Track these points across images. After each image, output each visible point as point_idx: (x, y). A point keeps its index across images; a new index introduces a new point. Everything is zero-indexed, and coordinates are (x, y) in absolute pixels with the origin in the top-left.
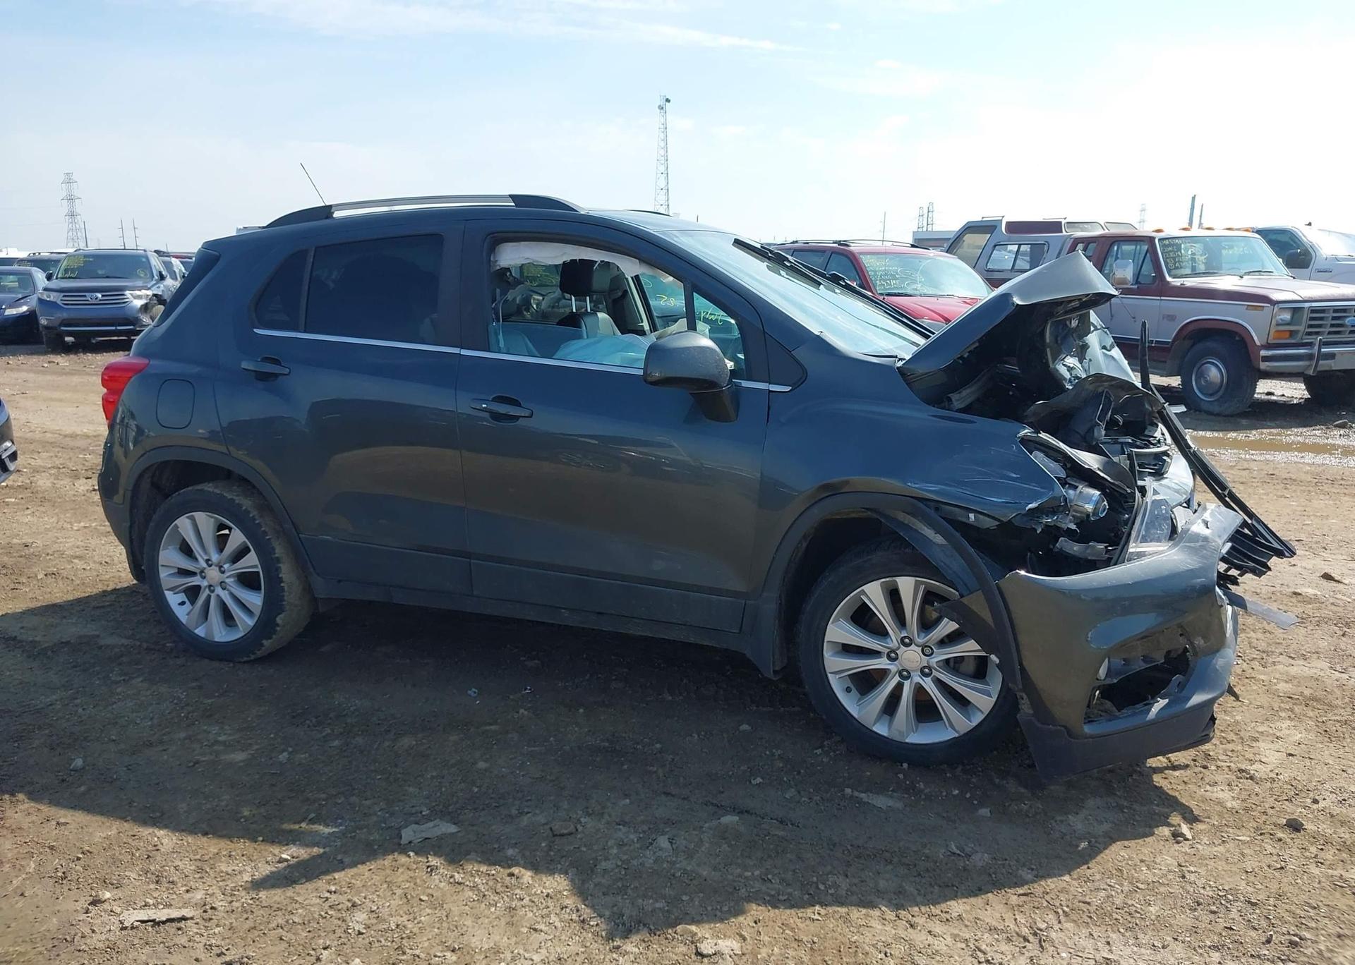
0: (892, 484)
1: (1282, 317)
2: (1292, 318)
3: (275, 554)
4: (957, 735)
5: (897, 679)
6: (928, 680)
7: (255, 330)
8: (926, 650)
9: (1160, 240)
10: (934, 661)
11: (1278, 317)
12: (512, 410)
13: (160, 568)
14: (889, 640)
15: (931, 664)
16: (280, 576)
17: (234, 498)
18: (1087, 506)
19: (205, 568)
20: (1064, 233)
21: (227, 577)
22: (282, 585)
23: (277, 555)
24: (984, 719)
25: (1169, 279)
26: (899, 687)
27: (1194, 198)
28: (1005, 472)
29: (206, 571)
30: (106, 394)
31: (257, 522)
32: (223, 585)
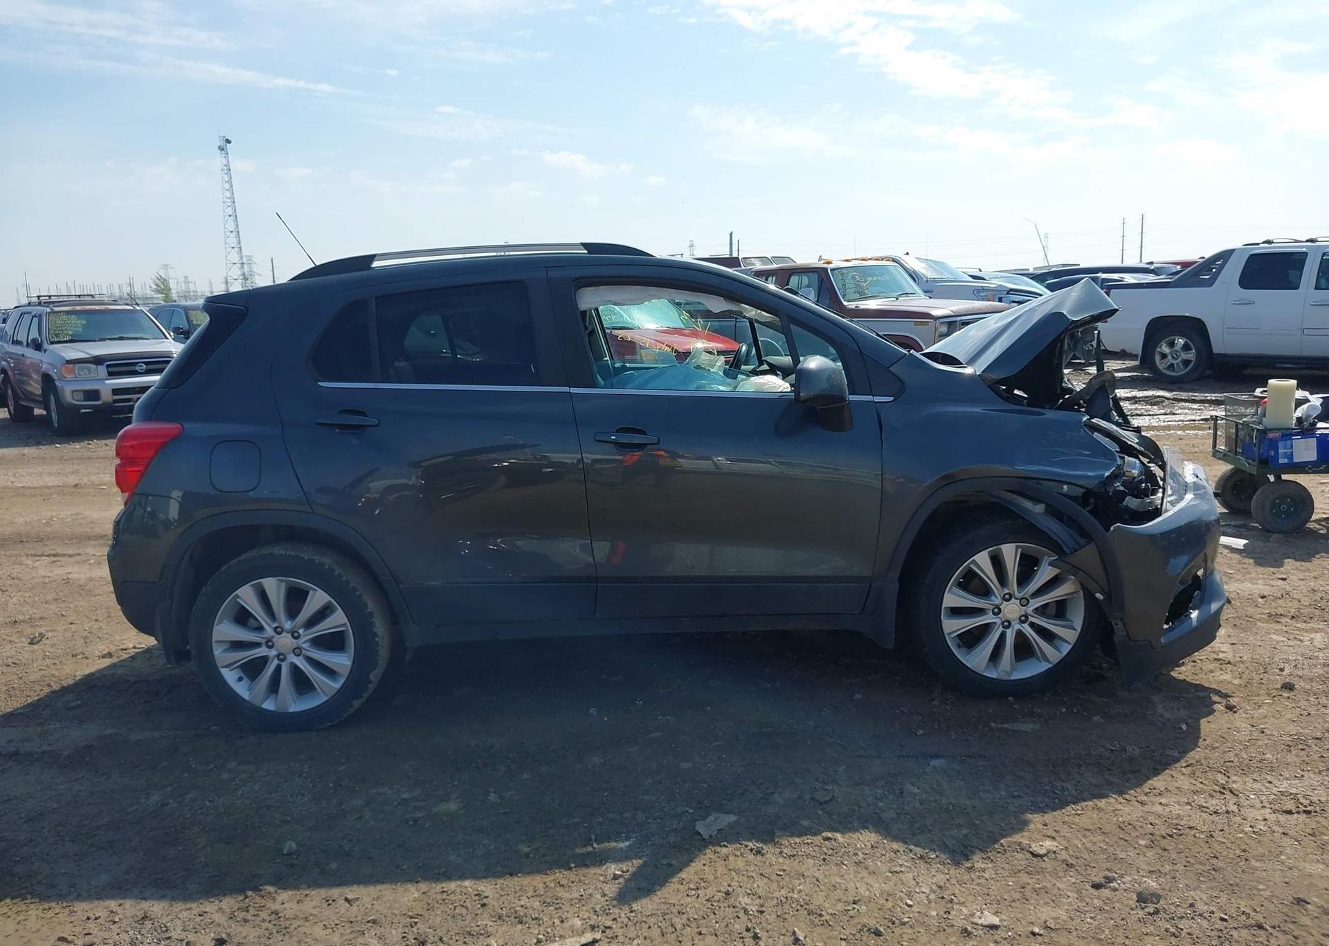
0: (1002, 469)
1: (941, 330)
2: (948, 330)
3: (367, 608)
4: (1051, 665)
5: (1001, 629)
6: (1026, 626)
7: (319, 383)
8: (1024, 602)
9: (831, 270)
10: (1030, 610)
11: (940, 330)
12: (637, 439)
13: (214, 645)
14: (993, 598)
15: (1029, 613)
16: (375, 630)
17: (313, 557)
18: (1134, 471)
19: (273, 637)
20: (743, 267)
21: (304, 642)
22: (377, 639)
23: (369, 610)
24: (1071, 650)
25: (845, 303)
26: (1003, 636)
27: (731, 234)
28: (1080, 451)
29: (274, 640)
30: (118, 466)
31: (344, 579)
32: (297, 651)
